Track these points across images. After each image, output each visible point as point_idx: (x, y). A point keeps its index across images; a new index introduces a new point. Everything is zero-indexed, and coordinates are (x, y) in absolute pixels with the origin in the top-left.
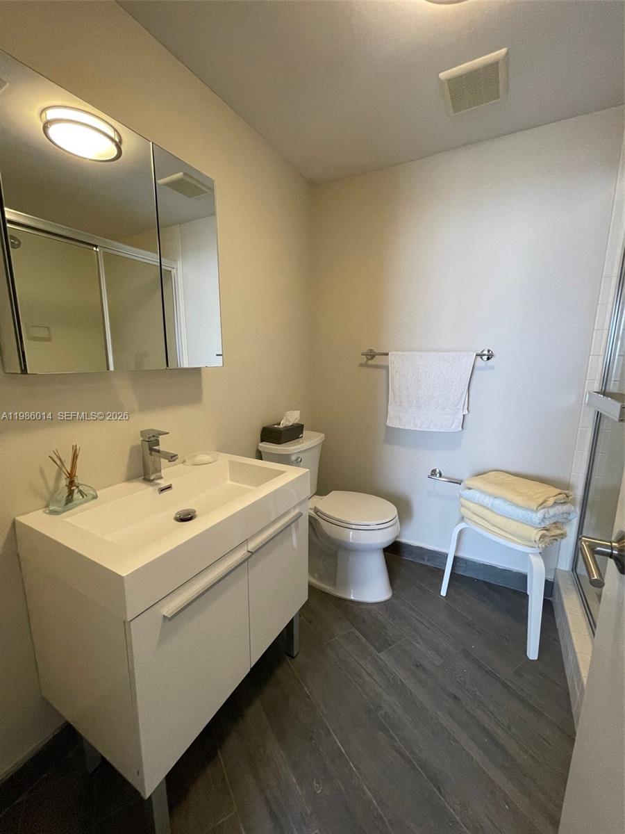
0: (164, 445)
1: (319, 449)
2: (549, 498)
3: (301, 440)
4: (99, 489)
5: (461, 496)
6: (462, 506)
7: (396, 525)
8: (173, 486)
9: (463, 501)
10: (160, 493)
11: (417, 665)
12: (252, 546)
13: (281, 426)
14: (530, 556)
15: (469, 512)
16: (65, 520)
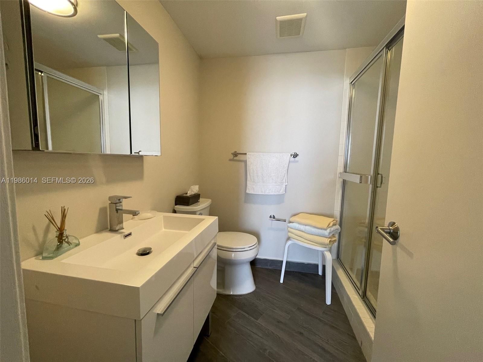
0: (126, 205)
1: (209, 209)
2: (331, 222)
3: (199, 203)
4: (81, 238)
5: (288, 227)
6: (289, 232)
7: (257, 247)
8: (132, 234)
9: (289, 229)
10: (124, 239)
11: (278, 322)
12: (196, 264)
13: (188, 195)
14: (325, 252)
15: (293, 235)
16: (62, 261)
